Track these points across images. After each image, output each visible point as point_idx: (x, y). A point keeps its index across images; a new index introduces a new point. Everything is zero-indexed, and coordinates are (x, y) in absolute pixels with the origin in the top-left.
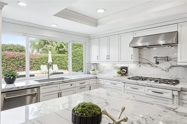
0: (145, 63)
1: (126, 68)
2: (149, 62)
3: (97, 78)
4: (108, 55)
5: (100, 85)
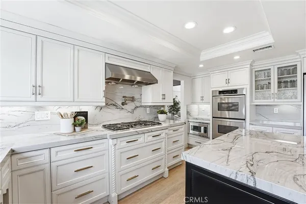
0: (109, 104)
1: (85, 114)
2: (114, 103)
3: (13, 153)
4: (39, 83)
5: (35, 170)
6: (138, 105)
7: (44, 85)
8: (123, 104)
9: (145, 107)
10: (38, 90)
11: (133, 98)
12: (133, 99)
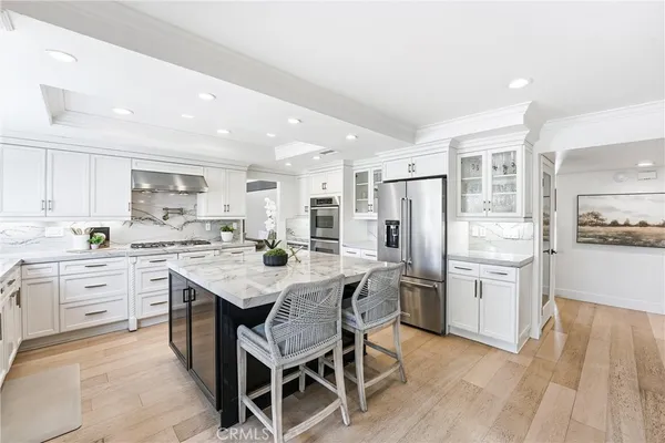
0: (143, 218)
1: (106, 231)
3: (23, 263)
4: (49, 198)
5: (40, 282)
6: (190, 218)
7: (55, 199)
8: (165, 218)
9: (204, 222)
10: (48, 205)
11: (181, 210)
12: (181, 212)
